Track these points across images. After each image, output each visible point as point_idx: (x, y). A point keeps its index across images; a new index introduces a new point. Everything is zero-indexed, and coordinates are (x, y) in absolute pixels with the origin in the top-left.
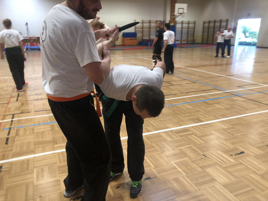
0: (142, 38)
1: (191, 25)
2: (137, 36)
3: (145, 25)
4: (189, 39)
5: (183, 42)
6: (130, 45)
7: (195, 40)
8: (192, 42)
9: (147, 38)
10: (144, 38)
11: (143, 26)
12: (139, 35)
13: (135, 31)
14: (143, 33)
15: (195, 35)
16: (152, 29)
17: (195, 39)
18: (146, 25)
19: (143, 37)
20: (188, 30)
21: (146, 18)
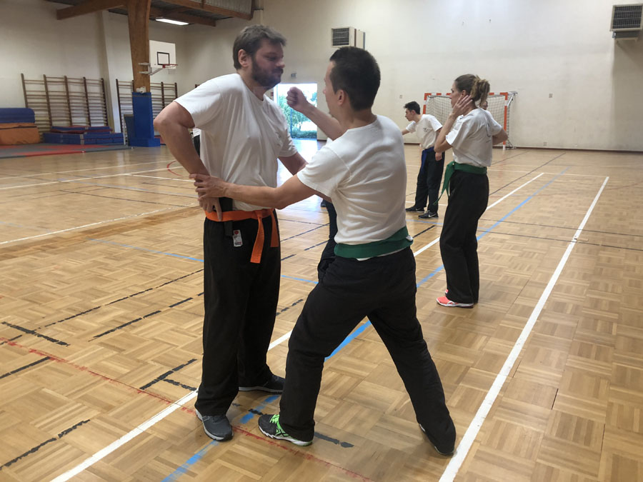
0: (51, 125)
2: (36, 119)
3: (52, 88)
6: (20, 144)
9: (64, 124)
10: (55, 124)
11: (47, 91)
12: (40, 115)
13: (26, 103)
14: (49, 111)
16: (74, 101)
18: (56, 89)
19: (51, 121)
21: (55, 71)
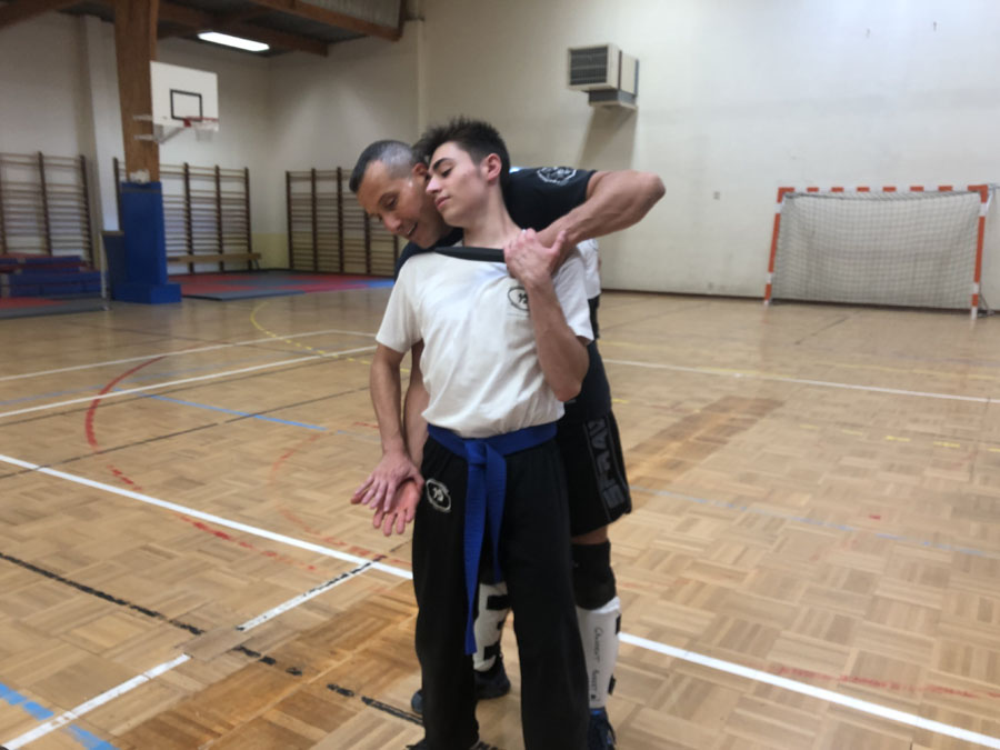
1: (231, 188)
4: (227, 249)
5: (198, 268)
7: (258, 256)
8: (246, 267)
15: (254, 232)
17: (254, 250)
20: (219, 211)
